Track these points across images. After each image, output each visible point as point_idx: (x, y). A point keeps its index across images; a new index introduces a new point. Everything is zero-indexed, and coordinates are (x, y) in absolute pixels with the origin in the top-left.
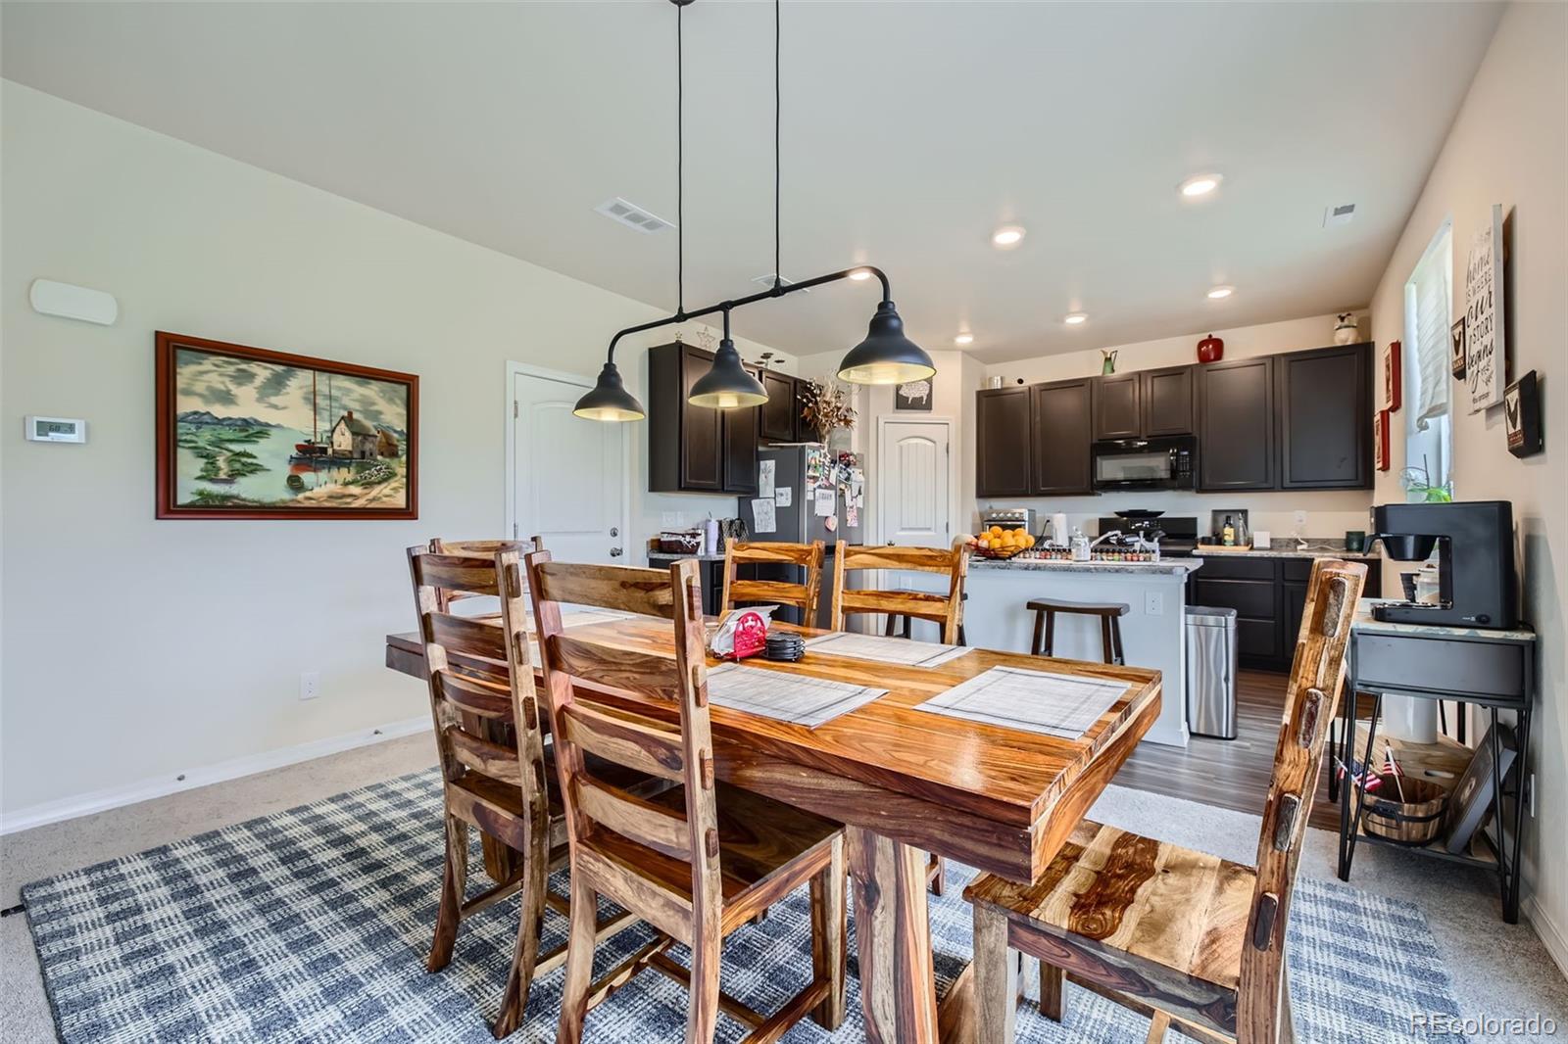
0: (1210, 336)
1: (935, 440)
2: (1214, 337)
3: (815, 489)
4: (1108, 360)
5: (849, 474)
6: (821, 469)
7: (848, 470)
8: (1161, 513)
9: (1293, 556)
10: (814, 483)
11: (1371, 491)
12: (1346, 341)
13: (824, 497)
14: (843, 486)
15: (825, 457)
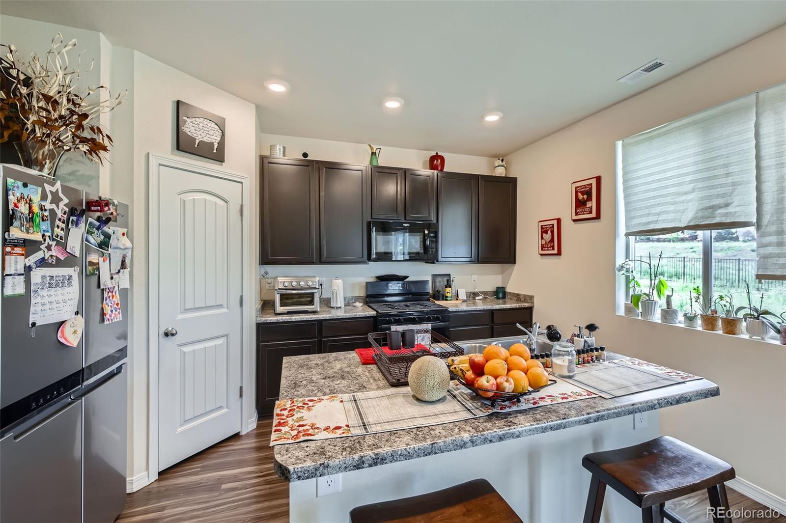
0: (437, 153)
1: (227, 198)
2: (439, 154)
3: (28, 269)
4: (373, 154)
5: (108, 236)
6: (45, 226)
7: (105, 229)
8: (407, 277)
9: (498, 308)
10: (27, 255)
11: (514, 265)
12: (502, 174)
13: (53, 283)
14: (94, 258)
15: (56, 200)
